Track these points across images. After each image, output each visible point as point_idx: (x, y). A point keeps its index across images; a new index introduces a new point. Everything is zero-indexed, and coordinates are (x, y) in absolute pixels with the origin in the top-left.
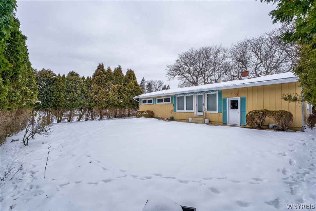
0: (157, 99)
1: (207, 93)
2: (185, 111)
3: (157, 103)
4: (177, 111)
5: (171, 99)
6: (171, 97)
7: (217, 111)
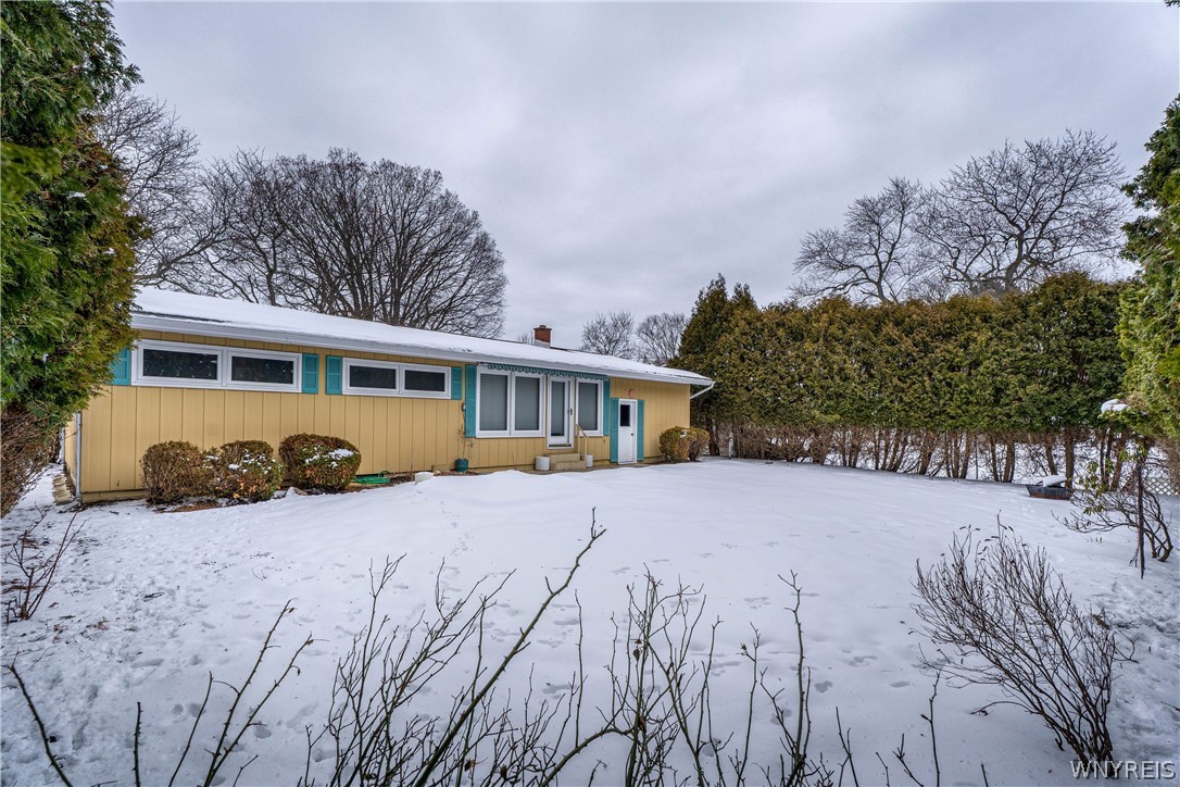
0: (347, 363)
1: (579, 380)
2: (511, 431)
3: (346, 388)
4: (479, 433)
5: (453, 379)
6: (453, 371)
7: (599, 432)
